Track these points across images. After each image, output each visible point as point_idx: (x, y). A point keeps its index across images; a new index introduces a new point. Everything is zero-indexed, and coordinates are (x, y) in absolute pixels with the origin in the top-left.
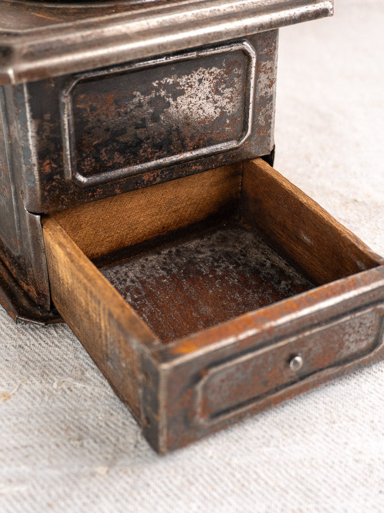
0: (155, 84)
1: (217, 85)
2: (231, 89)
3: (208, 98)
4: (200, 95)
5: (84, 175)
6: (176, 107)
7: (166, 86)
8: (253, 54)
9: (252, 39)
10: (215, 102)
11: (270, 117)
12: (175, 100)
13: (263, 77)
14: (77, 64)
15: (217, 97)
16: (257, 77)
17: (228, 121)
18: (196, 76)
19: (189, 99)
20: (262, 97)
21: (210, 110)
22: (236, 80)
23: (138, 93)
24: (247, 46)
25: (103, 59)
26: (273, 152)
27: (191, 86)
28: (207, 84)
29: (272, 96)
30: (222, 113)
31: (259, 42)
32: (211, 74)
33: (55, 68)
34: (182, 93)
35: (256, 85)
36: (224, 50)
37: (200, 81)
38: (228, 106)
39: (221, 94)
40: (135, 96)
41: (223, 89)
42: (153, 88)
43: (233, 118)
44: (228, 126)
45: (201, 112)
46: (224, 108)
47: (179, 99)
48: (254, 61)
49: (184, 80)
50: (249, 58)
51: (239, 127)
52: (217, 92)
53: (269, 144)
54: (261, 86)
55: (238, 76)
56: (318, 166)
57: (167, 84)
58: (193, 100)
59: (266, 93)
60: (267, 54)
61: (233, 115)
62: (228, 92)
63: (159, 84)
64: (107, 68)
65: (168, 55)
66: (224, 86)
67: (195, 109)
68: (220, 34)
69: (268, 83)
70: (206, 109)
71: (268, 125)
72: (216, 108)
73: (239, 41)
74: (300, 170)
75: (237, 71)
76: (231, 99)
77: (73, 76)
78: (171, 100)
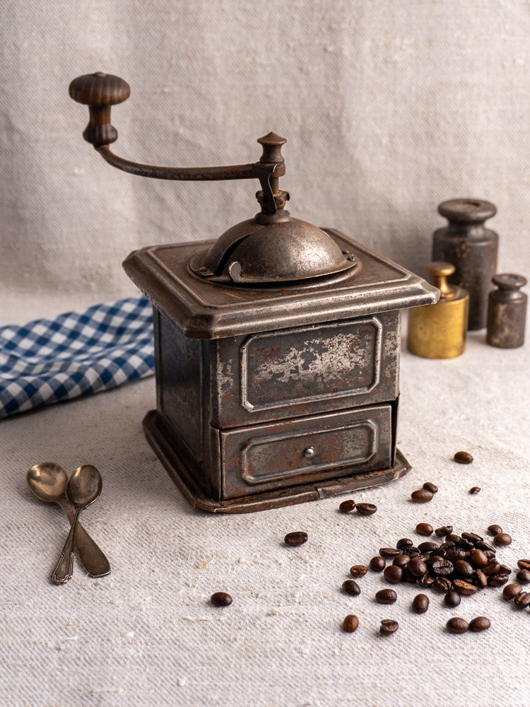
0: (306, 343)
1: (352, 346)
2: (363, 350)
3: (345, 355)
4: (339, 352)
5: (252, 404)
6: (321, 360)
7: (314, 345)
8: (380, 325)
9: (378, 316)
10: (351, 358)
11: (395, 372)
12: (320, 355)
13: (388, 342)
14: (251, 328)
15: (352, 355)
16: (383, 342)
17: (361, 373)
18: (337, 339)
19: (331, 355)
20: (387, 357)
21: (347, 364)
22: (367, 343)
23: (294, 349)
24: (375, 320)
25: (269, 326)
26: (397, 399)
27: (333, 346)
28: (345, 345)
29: (396, 357)
30: (356, 366)
31: (385, 318)
32: (347, 338)
33: (238, 331)
34: (326, 350)
35: (383, 348)
36: (358, 322)
37: (339, 343)
38: (361, 362)
39: (356, 353)
40: (291, 351)
41: (357, 349)
42: (305, 346)
43: (365, 370)
44: (361, 376)
45: (340, 364)
46: (358, 363)
47: (323, 355)
48: (381, 331)
49: (328, 341)
50: (376, 329)
51: (370, 378)
52: (352, 351)
53: (394, 392)
54: (386, 349)
55: (369, 341)
56: (452, 419)
57: (315, 344)
58: (334, 356)
59: (391, 354)
60: (391, 326)
61: (365, 369)
62: (360, 352)
63: (309, 343)
64: (273, 331)
65: (316, 325)
66: (357, 347)
67: (335, 362)
68: (350, 312)
69: (393, 347)
70: (344, 363)
71: (393, 378)
72: (352, 362)
73: (370, 317)
74: (437, 422)
75: (367, 337)
76: (363, 357)
77: (249, 336)
78: (317, 355)
